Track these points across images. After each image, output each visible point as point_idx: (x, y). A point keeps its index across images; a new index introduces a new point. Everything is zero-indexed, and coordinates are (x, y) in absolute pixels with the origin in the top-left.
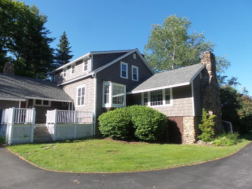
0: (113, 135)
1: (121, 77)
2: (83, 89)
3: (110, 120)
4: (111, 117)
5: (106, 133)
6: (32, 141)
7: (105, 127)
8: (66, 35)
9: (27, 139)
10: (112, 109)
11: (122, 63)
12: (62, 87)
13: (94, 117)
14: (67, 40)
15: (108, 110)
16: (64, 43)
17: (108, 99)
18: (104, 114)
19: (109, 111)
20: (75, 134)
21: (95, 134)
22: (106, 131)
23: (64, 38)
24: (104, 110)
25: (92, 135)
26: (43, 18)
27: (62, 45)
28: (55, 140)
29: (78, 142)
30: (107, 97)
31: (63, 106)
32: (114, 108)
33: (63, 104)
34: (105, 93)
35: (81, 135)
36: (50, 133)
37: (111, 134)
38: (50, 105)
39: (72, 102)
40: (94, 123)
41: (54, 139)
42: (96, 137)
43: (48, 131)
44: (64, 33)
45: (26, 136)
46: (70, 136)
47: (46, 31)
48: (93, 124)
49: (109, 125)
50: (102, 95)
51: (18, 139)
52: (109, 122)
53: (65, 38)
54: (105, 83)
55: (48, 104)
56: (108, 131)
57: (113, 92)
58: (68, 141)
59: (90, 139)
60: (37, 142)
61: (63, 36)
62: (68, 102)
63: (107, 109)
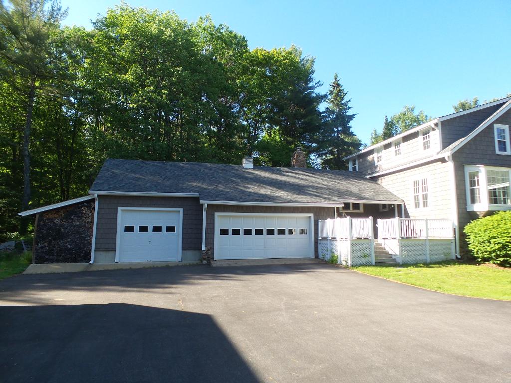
0: (502, 259)
1: (498, 152)
2: (424, 182)
3: (494, 232)
4: (494, 228)
5: (486, 255)
6: (374, 263)
7: (485, 245)
8: (339, 81)
9: (367, 260)
10: (490, 213)
11: (496, 126)
12: (374, 179)
13: (455, 229)
14: (342, 89)
15: (481, 216)
16: (337, 94)
17: (479, 197)
18: (474, 223)
19: (485, 216)
20: (428, 256)
21: (459, 257)
22: (486, 252)
23: (336, 85)
24: (473, 216)
25: (454, 258)
26: (309, 64)
27: (336, 99)
28: (401, 264)
29: (441, 267)
30: (477, 192)
31: (381, 210)
32: (495, 211)
33: (381, 208)
34: (471, 186)
35: (437, 257)
36: (391, 252)
37: (498, 256)
38: (361, 210)
39: (402, 203)
40: (455, 237)
41: (400, 261)
42: (461, 261)
43: (385, 249)
44: (336, 77)
45: (365, 256)
46: (421, 258)
47: (316, 84)
48: (454, 241)
49: (492, 241)
50: (465, 190)
51: (357, 260)
52: (492, 237)
53: (338, 85)
54: (469, 169)
55: (358, 209)
56: (491, 252)
57: (488, 182)
58: (421, 265)
59: (458, 264)
60: (379, 264)
61: (334, 83)
62: (393, 205)
63: (478, 213)
